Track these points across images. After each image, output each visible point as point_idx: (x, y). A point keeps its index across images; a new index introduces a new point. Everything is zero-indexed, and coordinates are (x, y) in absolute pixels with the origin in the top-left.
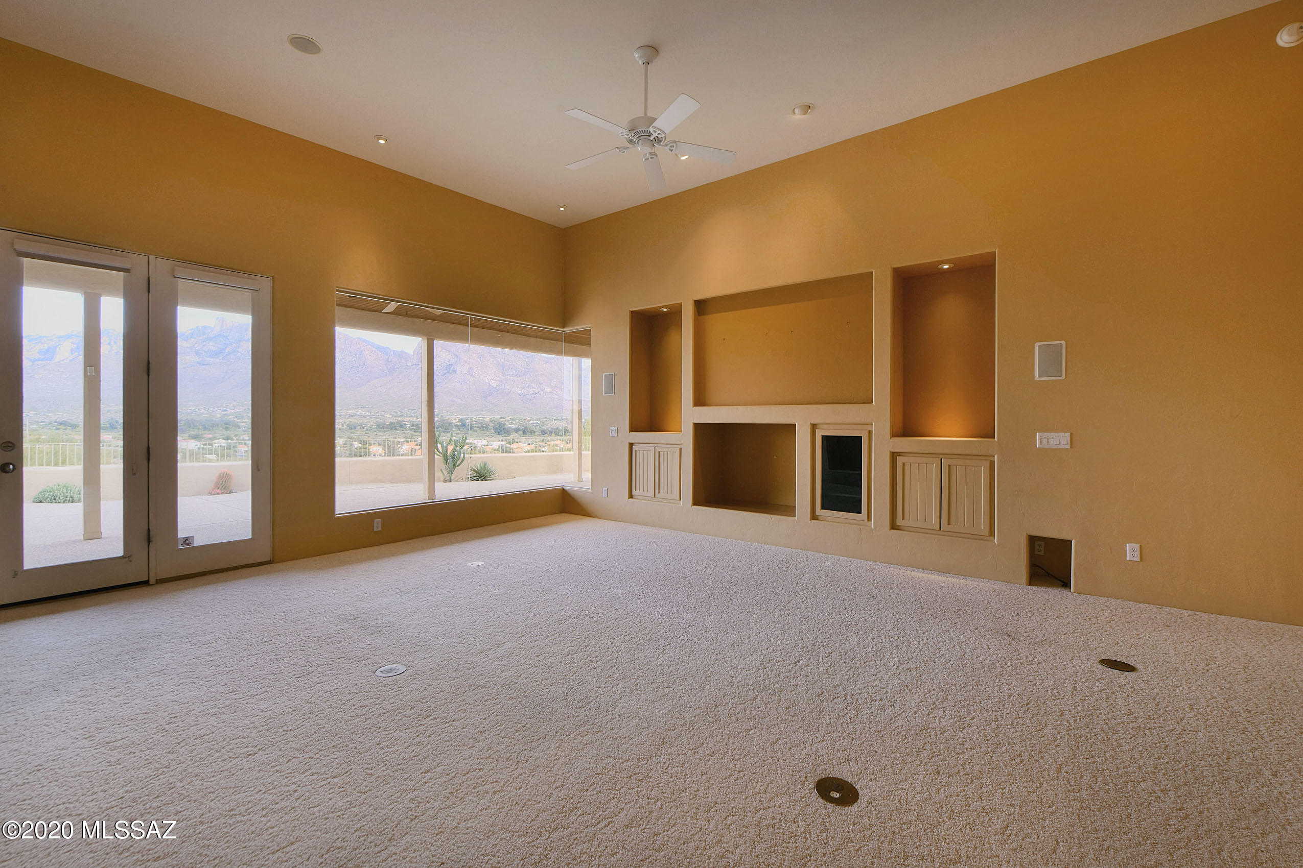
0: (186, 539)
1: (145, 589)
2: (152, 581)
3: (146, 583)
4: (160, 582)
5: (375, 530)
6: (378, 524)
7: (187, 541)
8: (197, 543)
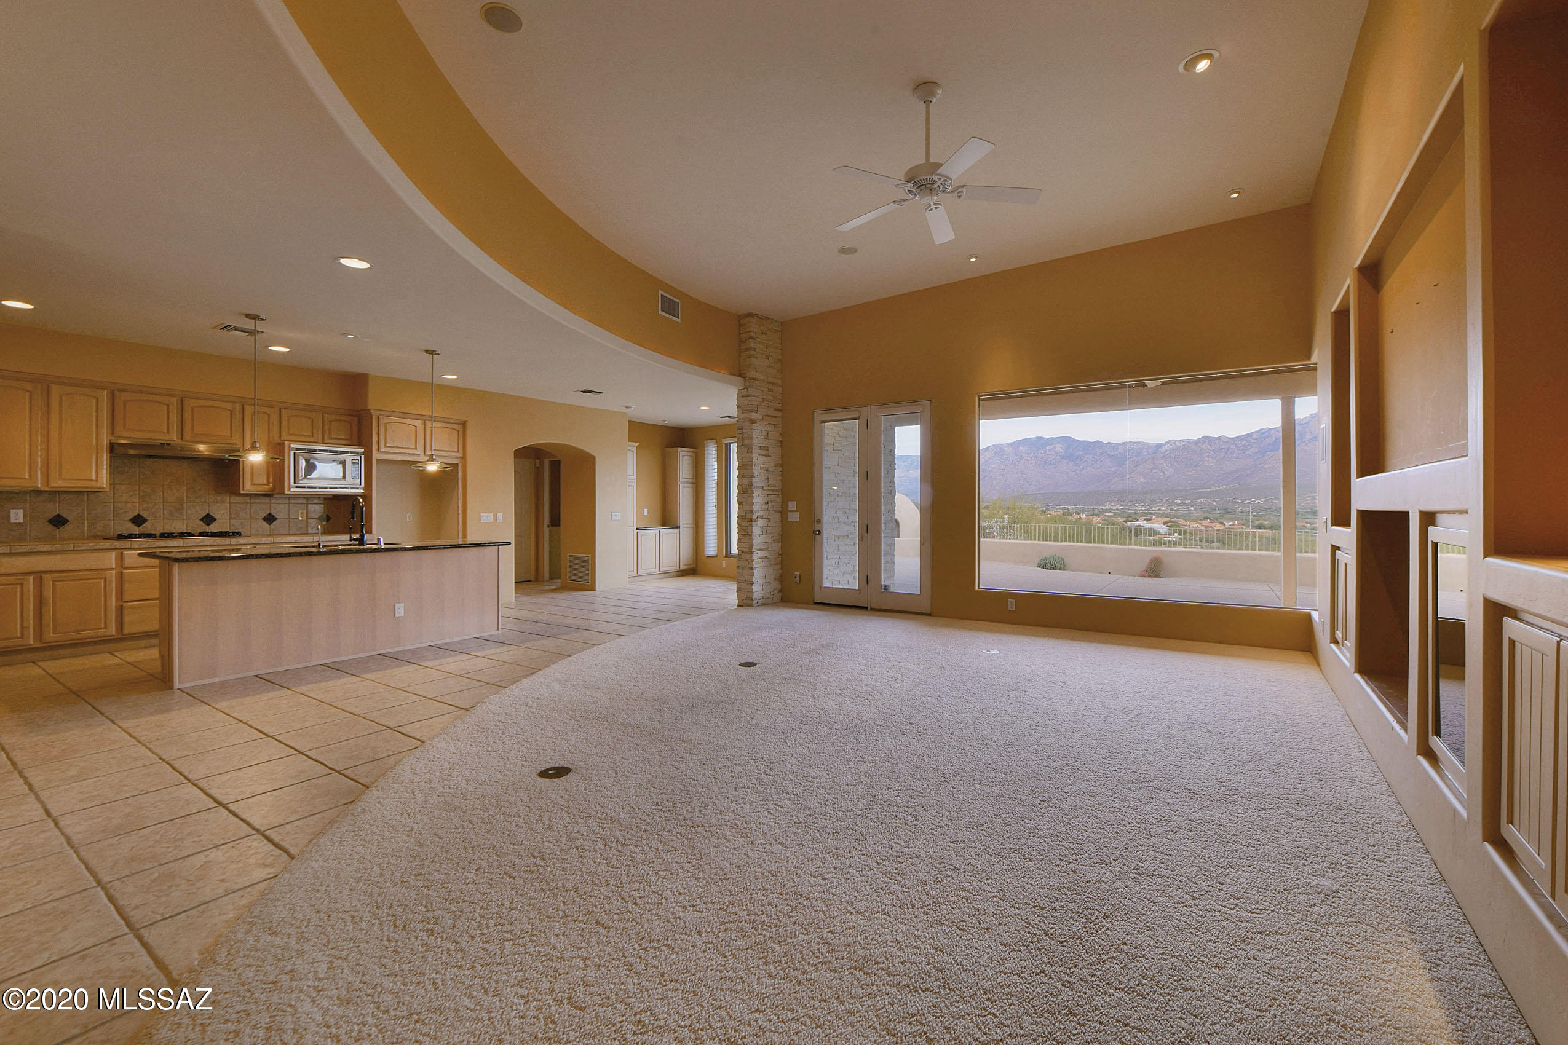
0: (886, 586)
1: (863, 612)
2: (869, 608)
3: (865, 608)
4: (872, 609)
5: (1010, 609)
6: (1012, 605)
7: (886, 587)
8: (892, 590)
